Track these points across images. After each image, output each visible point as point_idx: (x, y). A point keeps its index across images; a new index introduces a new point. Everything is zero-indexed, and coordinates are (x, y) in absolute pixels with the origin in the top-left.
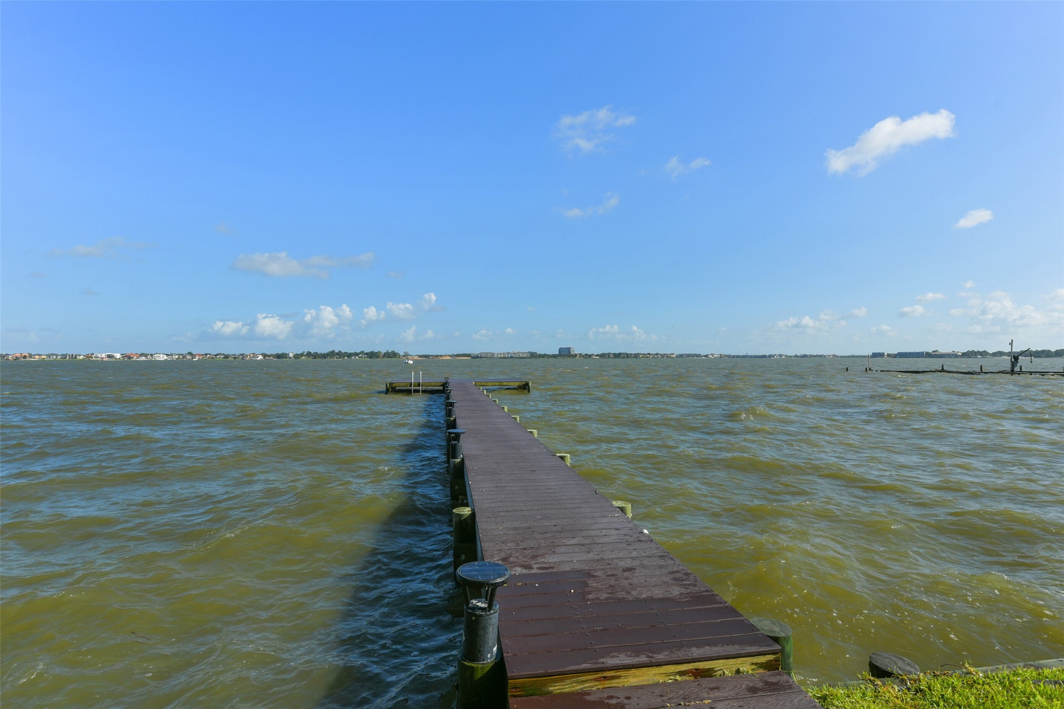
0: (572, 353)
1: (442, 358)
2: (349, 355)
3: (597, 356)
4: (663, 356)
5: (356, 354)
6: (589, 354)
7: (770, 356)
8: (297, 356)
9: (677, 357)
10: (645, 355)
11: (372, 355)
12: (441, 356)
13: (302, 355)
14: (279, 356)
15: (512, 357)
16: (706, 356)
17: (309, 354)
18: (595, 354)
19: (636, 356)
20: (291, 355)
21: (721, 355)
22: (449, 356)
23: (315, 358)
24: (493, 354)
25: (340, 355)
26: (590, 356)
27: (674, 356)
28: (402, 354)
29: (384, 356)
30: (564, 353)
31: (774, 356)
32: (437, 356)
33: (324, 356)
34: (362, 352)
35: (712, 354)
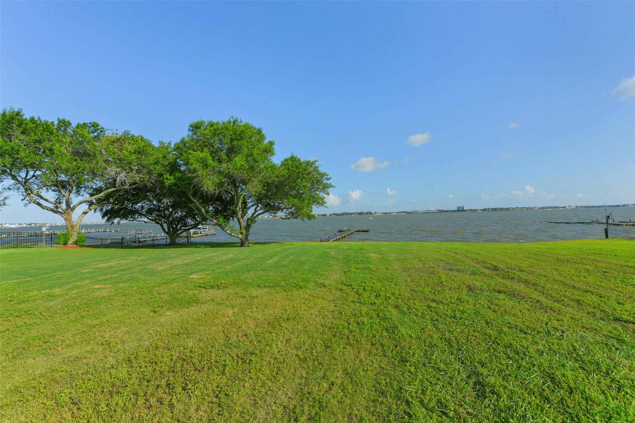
0: (465, 209)
1: (392, 214)
2: (351, 214)
3: (480, 210)
4: (527, 208)
5: (354, 213)
6: (475, 209)
7: (624, 206)
8: (330, 215)
9: (539, 209)
10: (514, 208)
11: (360, 214)
12: (392, 213)
13: (332, 214)
14: (323, 215)
15: (428, 212)
16: (565, 207)
17: (335, 214)
18: (479, 209)
19: (507, 209)
20: (328, 215)
21: (577, 207)
22: (396, 213)
23: (337, 215)
24: (418, 211)
25: (347, 214)
26: (476, 210)
27: (537, 208)
28: (374, 213)
29: (366, 214)
30: (461, 209)
31: (628, 205)
32: (390, 213)
33: (340, 215)
34: (356, 213)
35: (569, 206)
